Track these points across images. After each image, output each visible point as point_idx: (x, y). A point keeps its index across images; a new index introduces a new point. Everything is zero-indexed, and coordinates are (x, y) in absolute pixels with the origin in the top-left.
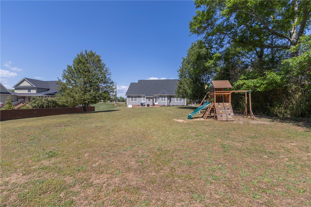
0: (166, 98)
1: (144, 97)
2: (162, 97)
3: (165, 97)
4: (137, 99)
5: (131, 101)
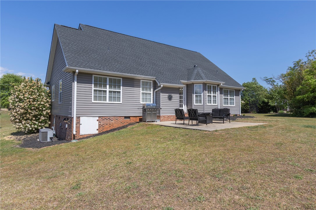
0: (218, 94)
1: (147, 85)
4: (121, 91)
5: (93, 101)
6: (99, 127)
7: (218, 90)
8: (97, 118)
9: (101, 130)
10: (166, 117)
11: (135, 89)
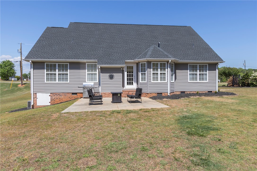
0: (168, 71)
1: (93, 67)
2: (155, 67)
3: (163, 66)
4: (68, 73)
5: (46, 82)
6: (51, 101)
7: (167, 67)
8: (50, 94)
9: (53, 103)
10: (107, 94)
11: (81, 71)
